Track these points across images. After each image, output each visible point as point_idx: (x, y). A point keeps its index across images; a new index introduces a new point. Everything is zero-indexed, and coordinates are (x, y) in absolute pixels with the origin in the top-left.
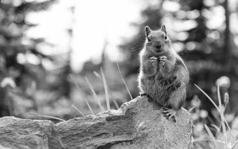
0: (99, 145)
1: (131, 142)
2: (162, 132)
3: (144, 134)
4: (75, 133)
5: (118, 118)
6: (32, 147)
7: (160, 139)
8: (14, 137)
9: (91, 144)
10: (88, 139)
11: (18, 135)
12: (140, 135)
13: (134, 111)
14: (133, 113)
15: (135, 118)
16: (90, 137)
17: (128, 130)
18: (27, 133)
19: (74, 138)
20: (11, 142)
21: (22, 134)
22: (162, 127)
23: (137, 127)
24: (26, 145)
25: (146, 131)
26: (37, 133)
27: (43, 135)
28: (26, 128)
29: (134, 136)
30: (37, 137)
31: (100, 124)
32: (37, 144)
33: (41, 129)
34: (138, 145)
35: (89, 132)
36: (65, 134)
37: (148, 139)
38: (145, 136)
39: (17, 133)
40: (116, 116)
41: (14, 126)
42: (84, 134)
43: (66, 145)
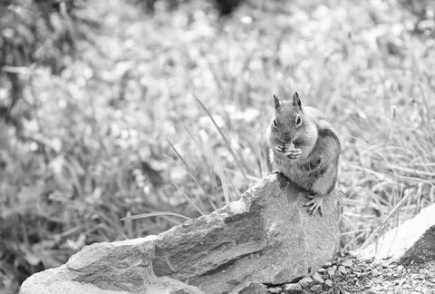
0: (219, 264)
1: (260, 253)
2: (301, 240)
3: (277, 242)
4: (186, 249)
5: (240, 217)
6: (136, 284)
7: (299, 251)
8: (112, 274)
9: (209, 263)
10: (204, 255)
11: (117, 270)
12: (271, 244)
13: (260, 203)
14: (261, 207)
15: (264, 214)
16: (206, 252)
17: (255, 233)
18: (126, 265)
19: (186, 255)
20: (109, 281)
21: (121, 268)
22: (302, 234)
23: (268, 231)
24: (129, 281)
25: (279, 239)
26: (139, 263)
27: (146, 264)
28: (125, 257)
29: (264, 245)
30: (140, 268)
31: (217, 230)
32: (142, 279)
33: (144, 256)
34: (270, 257)
35: (204, 245)
36: (172, 251)
37: (283, 250)
38: (278, 245)
39: (114, 268)
40: (237, 215)
41: (109, 258)
42: (198, 249)
43: (176, 266)
